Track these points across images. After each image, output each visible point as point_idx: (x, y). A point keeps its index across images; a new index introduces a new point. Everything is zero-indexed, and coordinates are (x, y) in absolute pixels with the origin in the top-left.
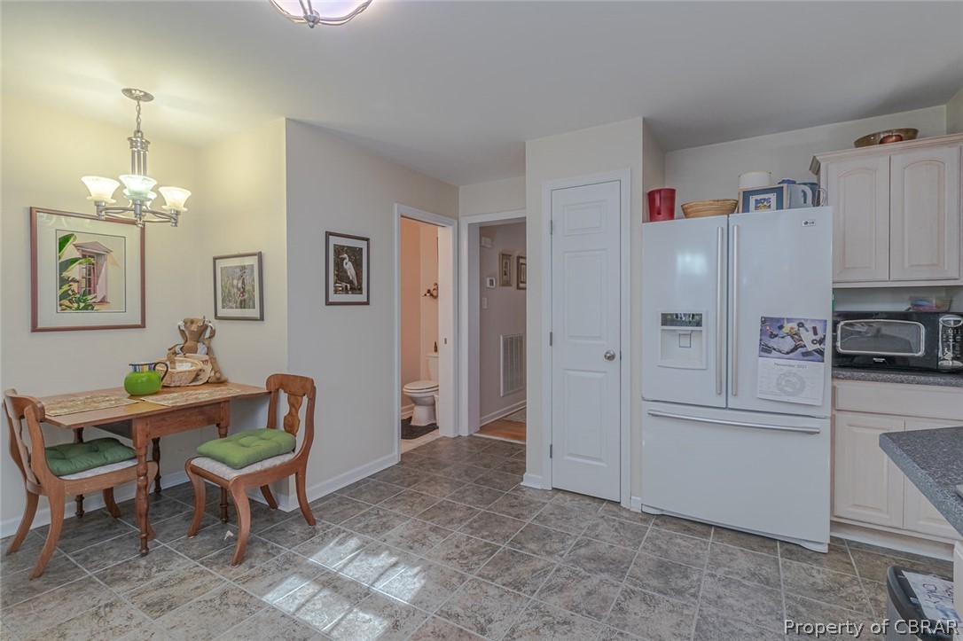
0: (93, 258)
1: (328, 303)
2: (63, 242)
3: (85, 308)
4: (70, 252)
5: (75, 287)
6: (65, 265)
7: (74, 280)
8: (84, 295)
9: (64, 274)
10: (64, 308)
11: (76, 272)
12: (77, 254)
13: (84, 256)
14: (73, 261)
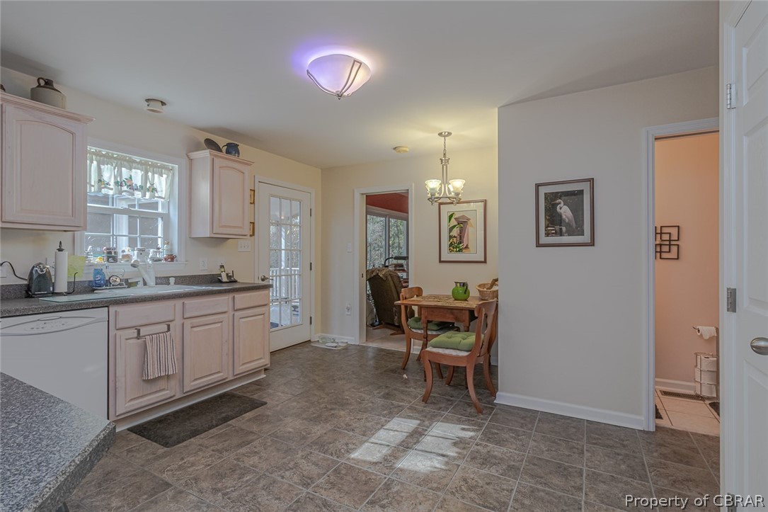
0: (463, 223)
1: (539, 245)
2: (451, 217)
3: (459, 251)
4: (453, 222)
5: (455, 239)
6: (451, 229)
7: (455, 237)
8: (459, 244)
9: (451, 234)
10: (451, 251)
11: (455, 232)
12: (456, 223)
13: (459, 224)
14: (455, 226)
